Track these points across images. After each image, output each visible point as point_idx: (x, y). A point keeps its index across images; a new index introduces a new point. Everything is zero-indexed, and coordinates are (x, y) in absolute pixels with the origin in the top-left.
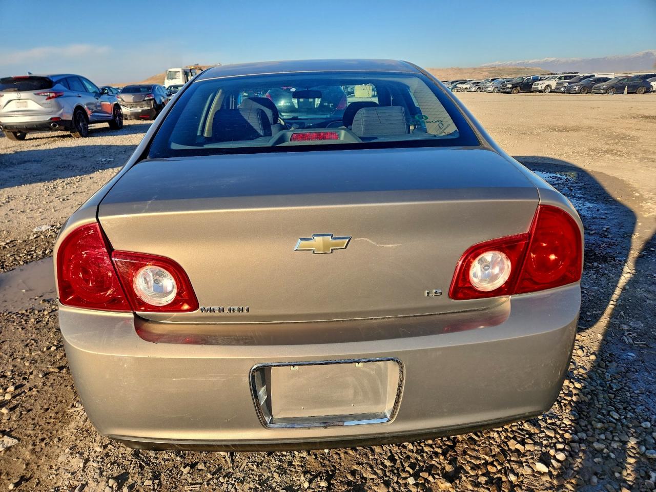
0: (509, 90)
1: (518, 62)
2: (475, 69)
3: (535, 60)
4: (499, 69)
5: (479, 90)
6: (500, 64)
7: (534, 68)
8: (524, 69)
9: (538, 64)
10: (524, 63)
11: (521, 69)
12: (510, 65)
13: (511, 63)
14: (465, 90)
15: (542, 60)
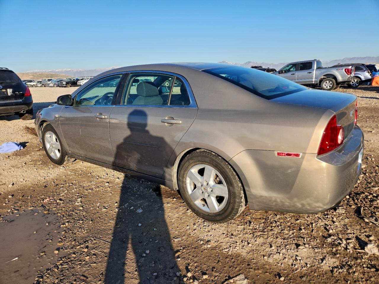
0: (65, 85)
1: (49, 71)
2: (23, 74)
3: (59, 70)
4: (39, 74)
5: (43, 86)
6: (38, 71)
7: (61, 74)
8: (55, 75)
9: (62, 72)
10: (53, 71)
11: (54, 75)
12: (45, 72)
13: (46, 71)
14: (34, 86)
15: (64, 70)
